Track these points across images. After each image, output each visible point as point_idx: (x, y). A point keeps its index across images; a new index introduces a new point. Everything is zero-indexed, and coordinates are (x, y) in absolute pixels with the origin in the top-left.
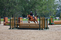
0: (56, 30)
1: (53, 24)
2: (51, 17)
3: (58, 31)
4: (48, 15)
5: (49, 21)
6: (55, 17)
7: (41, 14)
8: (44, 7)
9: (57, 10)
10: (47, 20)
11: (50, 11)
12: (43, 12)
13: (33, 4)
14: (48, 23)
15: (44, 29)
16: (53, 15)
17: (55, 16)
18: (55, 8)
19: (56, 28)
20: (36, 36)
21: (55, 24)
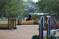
0: (24, 30)
1: (22, 24)
2: (19, 17)
3: (26, 31)
4: (17, 16)
5: (17, 21)
6: (23, 18)
7: (10, 14)
8: (13, 8)
9: (26, 10)
10: (15, 20)
11: (19, 12)
12: (12, 12)
13: (2, 4)
14: (17, 23)
15: (12, 29)
16: (22, 16)
17: (24, 16)
18: (23, 9)
19: (24, 28)
20: (5, 36)
21: (23, 25)
